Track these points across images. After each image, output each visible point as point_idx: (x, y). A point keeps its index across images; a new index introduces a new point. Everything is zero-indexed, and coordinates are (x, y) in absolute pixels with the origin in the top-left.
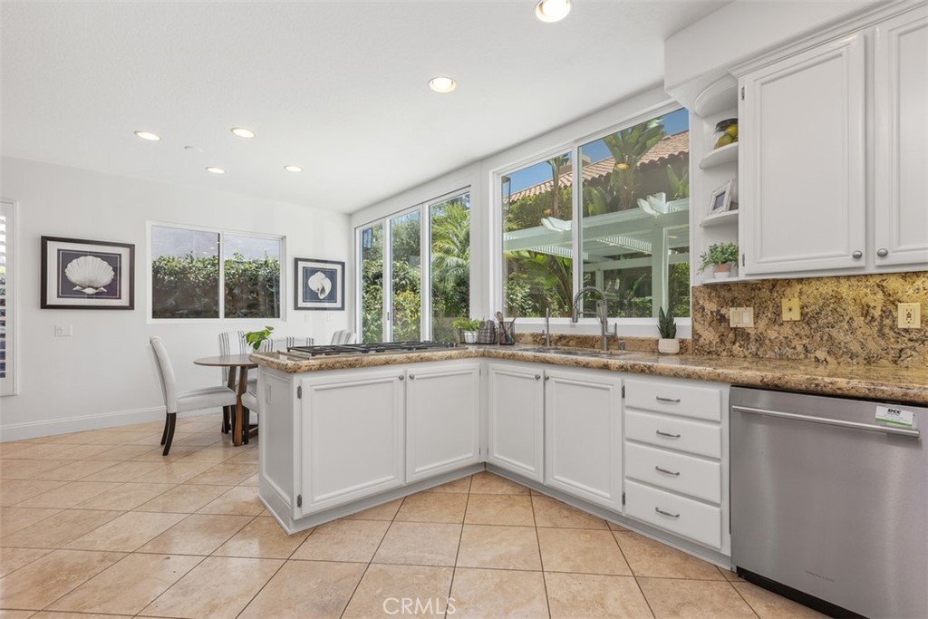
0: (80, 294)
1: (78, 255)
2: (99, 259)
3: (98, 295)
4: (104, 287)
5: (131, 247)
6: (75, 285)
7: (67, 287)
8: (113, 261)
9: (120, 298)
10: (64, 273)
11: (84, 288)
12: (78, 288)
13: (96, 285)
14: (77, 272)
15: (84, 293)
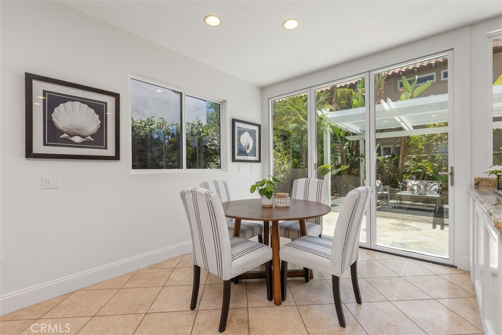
0: (68, 143)
1: (65, 99)
2: (86, 106)
3: (85, 144)
4: (91, 136)
5: (117, 96)
6: (62, 133)
7: (53, 134)
8: (99, 109)
9: (106, 148)
10: (50, 118)
11: (72, 136)
12: (65, 135)
13: (84, 134)
14: (65, 117)
15: (73, 142)
